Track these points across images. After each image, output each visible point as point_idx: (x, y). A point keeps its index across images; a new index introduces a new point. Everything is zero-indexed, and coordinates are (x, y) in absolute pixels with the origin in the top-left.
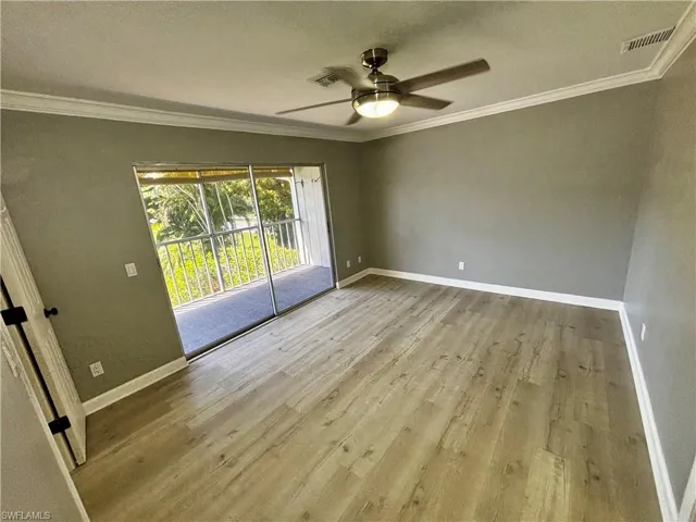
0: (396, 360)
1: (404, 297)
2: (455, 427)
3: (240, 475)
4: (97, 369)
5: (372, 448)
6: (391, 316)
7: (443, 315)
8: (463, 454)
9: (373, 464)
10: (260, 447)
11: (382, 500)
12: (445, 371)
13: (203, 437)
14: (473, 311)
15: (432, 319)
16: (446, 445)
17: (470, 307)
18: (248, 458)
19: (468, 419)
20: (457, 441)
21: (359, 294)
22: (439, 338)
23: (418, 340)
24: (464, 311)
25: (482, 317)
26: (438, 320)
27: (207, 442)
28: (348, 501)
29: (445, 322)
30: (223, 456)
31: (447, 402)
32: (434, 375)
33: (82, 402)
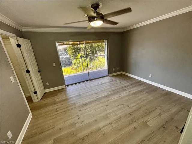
0: (108, 101)
1: (126, 83)
2: (109, 126)
3: (57, 114)
4: (47, 84)
5: (84, 121)
6: (118, 87)
7: (134, 91)
8: (104, 134)
9: (81, 125)
10: (64, 110)
11: (76, 134)
12: (120, 109)
13: (57, 104)
14: (147, 92)
15: (130, 92)
16: (102, 130)
17: (146, 91)
18: (60, 111)
19: (115, 126)
20: (106, 130)
21: (113, 79)
22: (127, 98)
23: (120, 97)
24: (143, 92)
25: (148, 95)
26: (131, 92)
27: (57, 105)
28: (70, 130)
29: (133, 94)
30: (57, 109)
31: (113, 118)
32: (116, 109)
33: (45, 89)
